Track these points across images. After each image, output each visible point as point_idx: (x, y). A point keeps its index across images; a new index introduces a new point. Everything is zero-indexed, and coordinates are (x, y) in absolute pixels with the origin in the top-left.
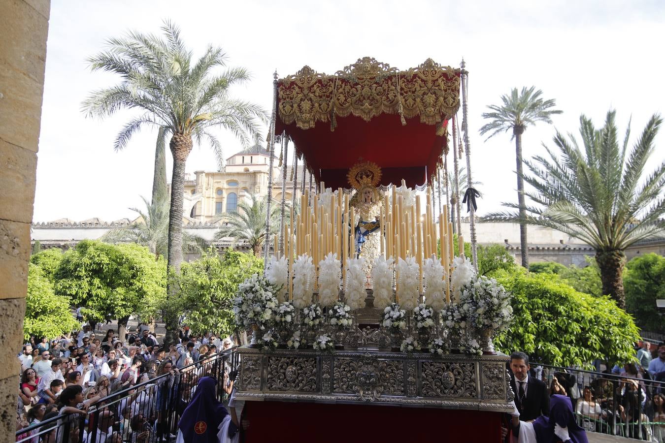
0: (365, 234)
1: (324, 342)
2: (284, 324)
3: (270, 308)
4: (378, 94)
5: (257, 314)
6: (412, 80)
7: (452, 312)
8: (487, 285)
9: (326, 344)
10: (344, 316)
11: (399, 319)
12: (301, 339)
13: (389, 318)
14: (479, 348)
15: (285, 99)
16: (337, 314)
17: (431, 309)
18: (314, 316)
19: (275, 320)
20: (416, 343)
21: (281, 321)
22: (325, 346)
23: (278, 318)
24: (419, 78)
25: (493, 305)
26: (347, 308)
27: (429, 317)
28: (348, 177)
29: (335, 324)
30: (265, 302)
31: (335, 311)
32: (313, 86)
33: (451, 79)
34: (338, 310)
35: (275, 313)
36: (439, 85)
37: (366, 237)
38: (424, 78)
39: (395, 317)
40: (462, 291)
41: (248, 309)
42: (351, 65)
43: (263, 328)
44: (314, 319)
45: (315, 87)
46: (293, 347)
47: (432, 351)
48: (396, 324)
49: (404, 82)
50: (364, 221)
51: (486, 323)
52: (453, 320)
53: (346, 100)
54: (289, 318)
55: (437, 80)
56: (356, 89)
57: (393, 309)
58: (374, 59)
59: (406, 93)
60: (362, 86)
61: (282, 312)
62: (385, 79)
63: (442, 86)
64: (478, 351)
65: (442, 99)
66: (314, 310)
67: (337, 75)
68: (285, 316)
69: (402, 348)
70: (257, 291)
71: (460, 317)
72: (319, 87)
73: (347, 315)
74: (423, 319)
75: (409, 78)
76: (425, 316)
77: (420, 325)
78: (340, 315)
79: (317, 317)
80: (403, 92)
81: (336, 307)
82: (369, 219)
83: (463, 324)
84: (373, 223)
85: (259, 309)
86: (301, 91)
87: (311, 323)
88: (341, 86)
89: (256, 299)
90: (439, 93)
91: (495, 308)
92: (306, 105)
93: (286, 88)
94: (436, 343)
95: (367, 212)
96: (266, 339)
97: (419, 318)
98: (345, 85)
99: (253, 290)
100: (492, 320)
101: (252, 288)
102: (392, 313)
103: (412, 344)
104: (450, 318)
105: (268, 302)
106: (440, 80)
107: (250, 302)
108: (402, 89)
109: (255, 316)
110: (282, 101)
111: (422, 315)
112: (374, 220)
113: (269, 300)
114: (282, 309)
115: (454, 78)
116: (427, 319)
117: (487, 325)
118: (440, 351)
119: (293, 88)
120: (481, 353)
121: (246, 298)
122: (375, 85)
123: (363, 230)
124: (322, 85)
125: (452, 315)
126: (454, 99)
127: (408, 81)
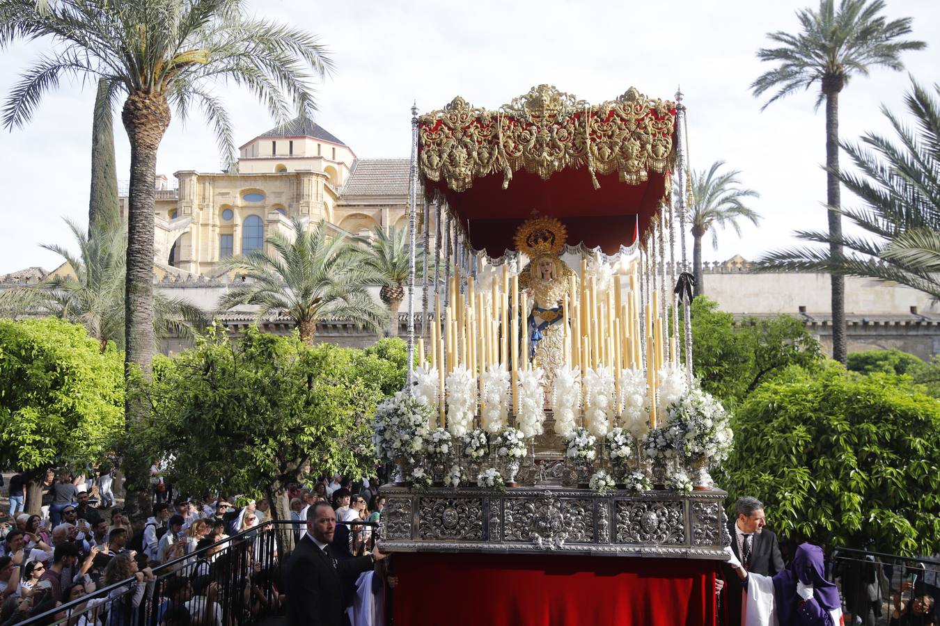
0: (542, 327)
1: (491, 478)
2: (439, 456)
3: (421, 436)
4: (560, 140)
5: (404, 443)
6: (608, 120)
7: (655, 438)
8: (699, 403)
9: (495, 480)
10: (516, 445)
11: (587, 447)
12: (462, 475)
13: (574, 446)
14: (689, 482)
15: (429, 146)
16: (508, 443)
17: (628, 434)
18: (478, 445)
19: (427, 450)
20: (608, 478)
21: (435, 452)
22: (492, 483)
23: (431, 448)
24: (618, 116)
25: (706, 428)
26: (521, 435)
27: (626, 444)
28: (515, 240)
29: (505, 454)
30: (414, 428)
31: (505, 439)
32: (469, 127)
33: (663, 118)
34: (509, 437)
35: (426, 441)
36: (645, 127)
37: (543, 332)
38: (624, 116)
39: (582, 445)
40: (668, 410)
41: (393, 438)
42: (522, 97)
43: (412, 461)
44: (478, 448)
45: (472, 130)
46: (452, 485)
47: (629, 486)
48: (584, 453)
49: (597, 122)
50: (540, 306)
51: (697, 450)
52: (655, 447)
53: (515, 148)
54: (445, 449)
55: (643, 119)
56: (530, 131)
57: (580, 435)
58: (554, 87)
59: (600, 138)
60: (538, 128)
61: (436, 440)
62: (570, 118)
63: (650, 129)
64: (687, 485)
65: (649, 147)
66: (478, 438)
67: (502, 110)
68: (440, 445)
69: (591, 484)
70: (403, 414)
71: (665, 444)
72: (477, 127)
73: (521, 444)
74: (618, 447)
75: (603, 116)
76: (620, 443)
77: (614, 453)
78: (511, 444)
79: (482, 446)
80: (595, 136)
81: (507, 433)
82: (548, 305)
83: (668, 453)
84: (554, 310)
85: (407, 437)
86: (453, 134)
87: (475, 454)
88: (509, 128)
89: (403, 424)
90: (644, 137)
91: (708, 431)
92: (461, 154)
93: (430, 129)
94: (635, 477)
95: (545, 293)
96: (417, 475)
97: (613, 445)
98: (515, 126)
99: (399, 412)
100: (704, 447)
101: (396, 410)
102: (578, 439)
103: (604, 479)
104: (652, 445)
105: (418, 429)
106: (647, 121)
107: (395, 428)
108: (594, 132)
109: (402, 445)
110: (426, 148)
111: (616, 442)
112: (556, 306)
113: (418, 426)
114: (436, 437)
115: (667, 117)
116: (623, 447)
117: (697, 453)
118: (639, 486)
119: (442, 130)
120: (691, 489)
121: (390, 423)
122: (556, 126)
123: (538, 320)
124: (482, 126)
125: (655, 442)
126: (666, 147)
127: (602, 120)
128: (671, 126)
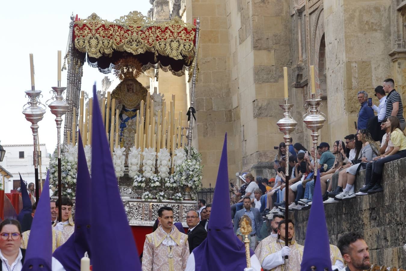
3: (70, 175)
4: (142, 39)
5: (63, 178)
6: (164, 31)
11: (141, 182)
13: (136, 181)
14: (182, 197)
15: (79, 37)
17: (159, 177)
19: (73, 181)
20: (150, 195)
24: (169, 30)
27: (158, 181)
33: (189, 33)
35: (72, 177)
36: (181, 36)
37: (127, 123)
38: (172, 30)
39: (139, 181)
42: (125, 16)
43: (67, 186)
45: (100, 29)
47: (158, 198)
48: (140, 184)
49: (159, 32)
50: (126, 108)
52: (170, 182)
53: (121, 41)
55: (180, 32)
56: (128, 33)
57: (139, 177)
58: (140, 13)
59: (160, 39)
60: (132, 32)
62: (147, 29)
63: (183, 37)
65: (182, 45)
67: (115, 22)
69: (142, 197)
72: (103, 30)
74: (154, 182)
75: (163, 30)
77: (152, 185)
80: (158, 39)
83: (175, 185)
85: (65, 175)
86: (91, 31)
88: (118, 31)
90: (181, 41)
92: (94, 42)
93: (80, 28)
94: (160, 194)
96: (68, 192)
97: (152, 181)
98: (121, 30)
100: (188, 182)
102: (138, 179)
103: (148, 195)
104: (168, 182)
105: (70, 172)
106: (182, 33)
108: (158, 36)
110: (77, 38)
111: (154, 180)
115: (191, 32)
116: (157, 182)
119: (85, 29)
120: (182, 200)
122: (140, 32)
123: (124, 116)
124: (105, 29)
125: (169, 180)
126: (190, 46)
127: (162, 31)
128: (192, 36)
